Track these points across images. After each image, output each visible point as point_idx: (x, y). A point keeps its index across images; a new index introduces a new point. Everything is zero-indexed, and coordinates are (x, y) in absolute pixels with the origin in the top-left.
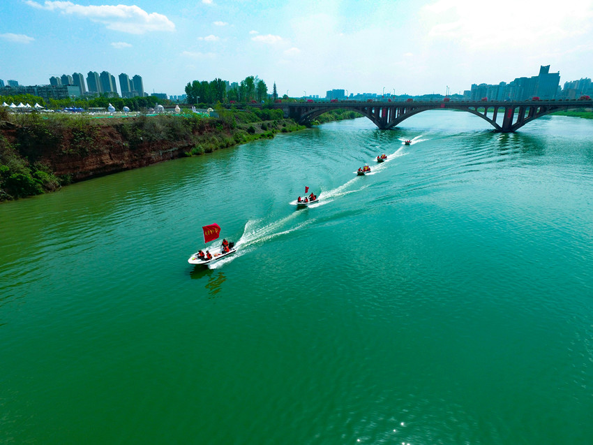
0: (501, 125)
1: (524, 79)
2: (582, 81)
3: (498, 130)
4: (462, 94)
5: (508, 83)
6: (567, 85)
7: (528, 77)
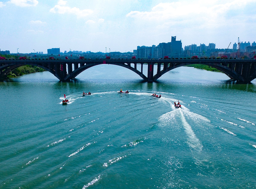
0: (147, 76)
1: (164, 44)
2: (192, 45)
3: (145, 80)
4: (132, 52)
5: (157, 46)
6: (186, 47)
7: (166, 43)
